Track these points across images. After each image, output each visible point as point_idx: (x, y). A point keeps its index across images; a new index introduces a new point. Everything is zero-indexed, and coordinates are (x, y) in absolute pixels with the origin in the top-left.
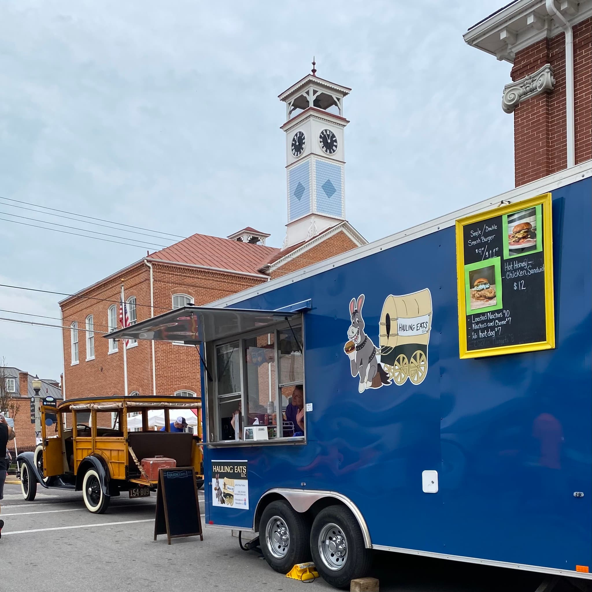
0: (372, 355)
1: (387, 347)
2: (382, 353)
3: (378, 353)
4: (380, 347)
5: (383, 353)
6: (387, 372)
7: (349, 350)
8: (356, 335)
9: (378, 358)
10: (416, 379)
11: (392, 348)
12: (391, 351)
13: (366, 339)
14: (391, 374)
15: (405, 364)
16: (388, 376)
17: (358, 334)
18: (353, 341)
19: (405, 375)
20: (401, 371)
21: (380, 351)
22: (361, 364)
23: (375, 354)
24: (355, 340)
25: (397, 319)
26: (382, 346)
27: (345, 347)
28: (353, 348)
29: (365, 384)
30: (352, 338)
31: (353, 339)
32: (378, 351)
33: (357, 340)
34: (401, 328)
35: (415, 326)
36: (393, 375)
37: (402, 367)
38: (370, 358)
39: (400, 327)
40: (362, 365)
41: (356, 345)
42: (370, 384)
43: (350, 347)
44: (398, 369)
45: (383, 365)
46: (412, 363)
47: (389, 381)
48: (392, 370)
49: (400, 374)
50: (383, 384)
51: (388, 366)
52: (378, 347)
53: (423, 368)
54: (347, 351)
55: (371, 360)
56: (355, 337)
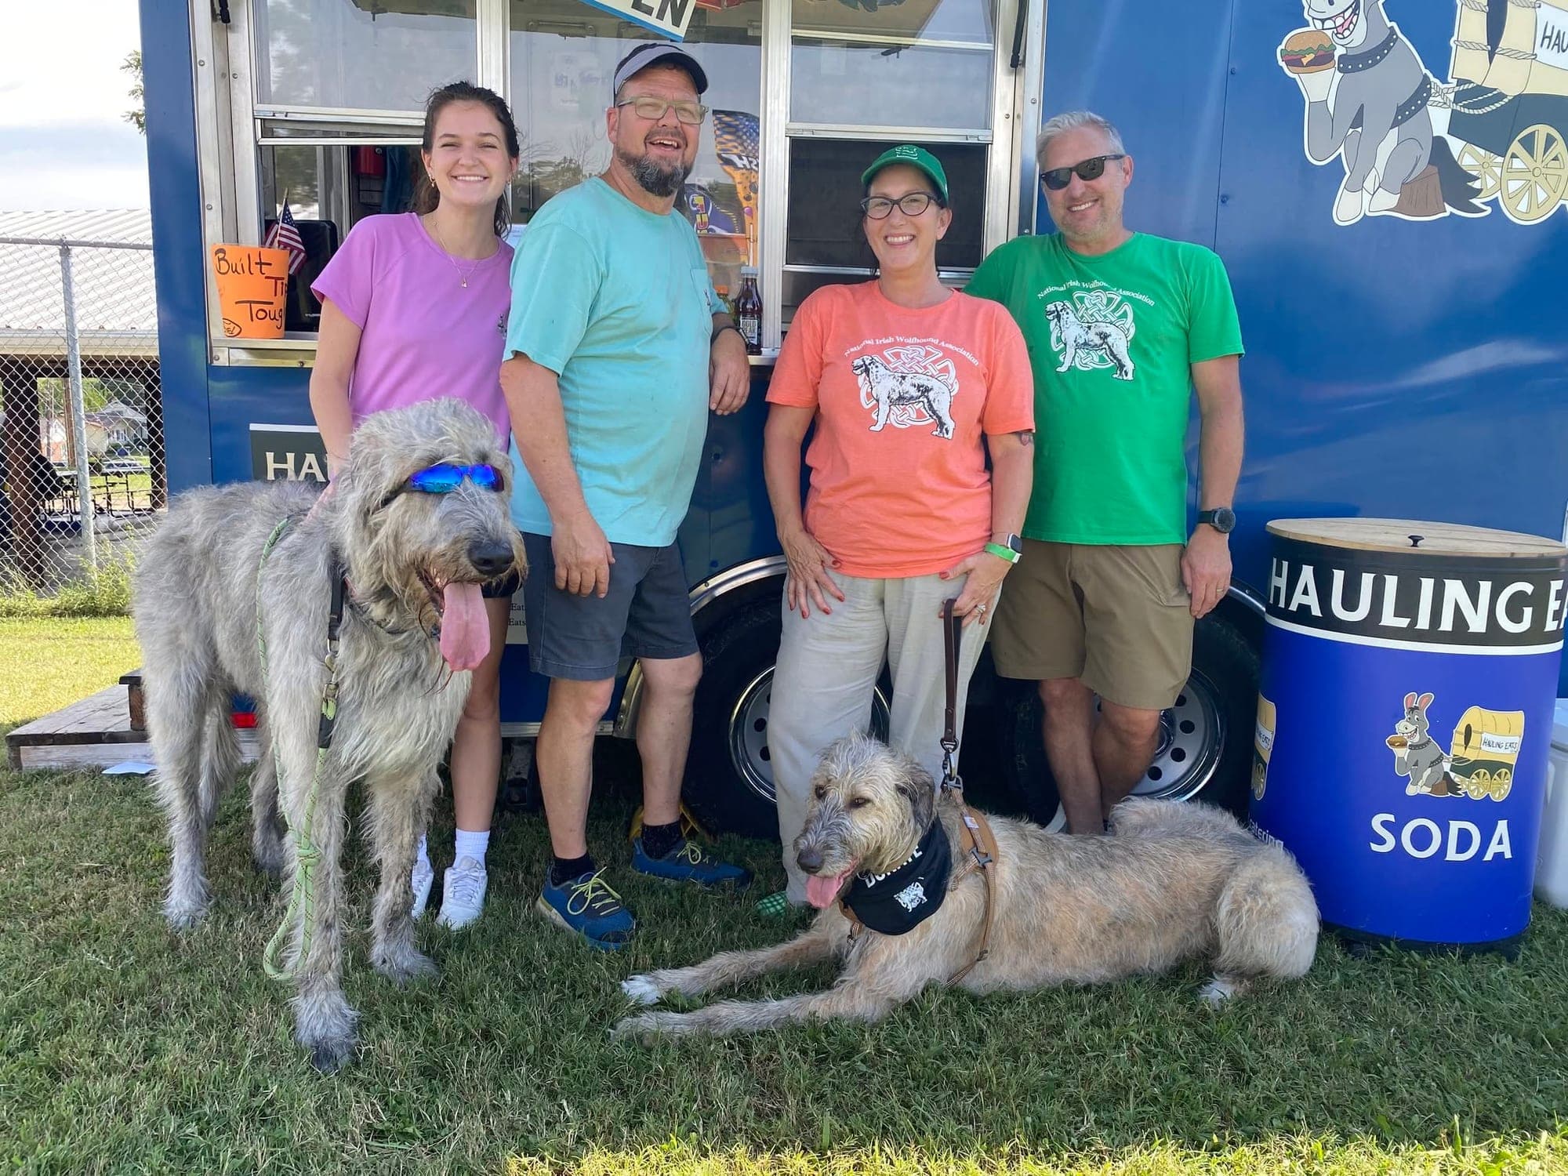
0: (1412, 100)
1: (1480, 90)
2: (1456, 101)
3: (1439, 99)
4: (1449, 79)
5: (1464, 106)
6: (1474, 173)
7: (1305, 61)
8: (1347, 15)
9: (1439, 119)
11: (1506, 96)
12: (1498, 105)
13: (1391, 37)
14: (1490, 182)
15: (1556, 159)
16: (1477, 185)
17: (1354, 13)
18: (1329, 33)
19: (1551, 193)
20: (1533, 179)
21: (1451, 97)
22: (1358, 122)
23: (1425, 101)
24: (1338, 31)
26: (1460, 82)
27: (1282, 47)
28: (1323, 59)
29: (1367, 197)
30: (1323, 21)
31: (1329, 24)
32: (1440, 93)
33: (1347, 33)
34: (1550, 38)
36: (1501, 185)
37: (1539, 164)
38: (1400, 110)
39: (1548, 33)
40: (1360, 129)
41: (1340, 51)
42: (1393, 200)
43: (1309, 51)
44: (1521, 171)
45: (1456, 145)
47: (1476, 201)
48: (1498, 171)
49: (1529, 188)
50: (1449, 209)
51: (1482, 152)
52: (1444, 81)
54: (1294, 61)
56: (1339, 21)
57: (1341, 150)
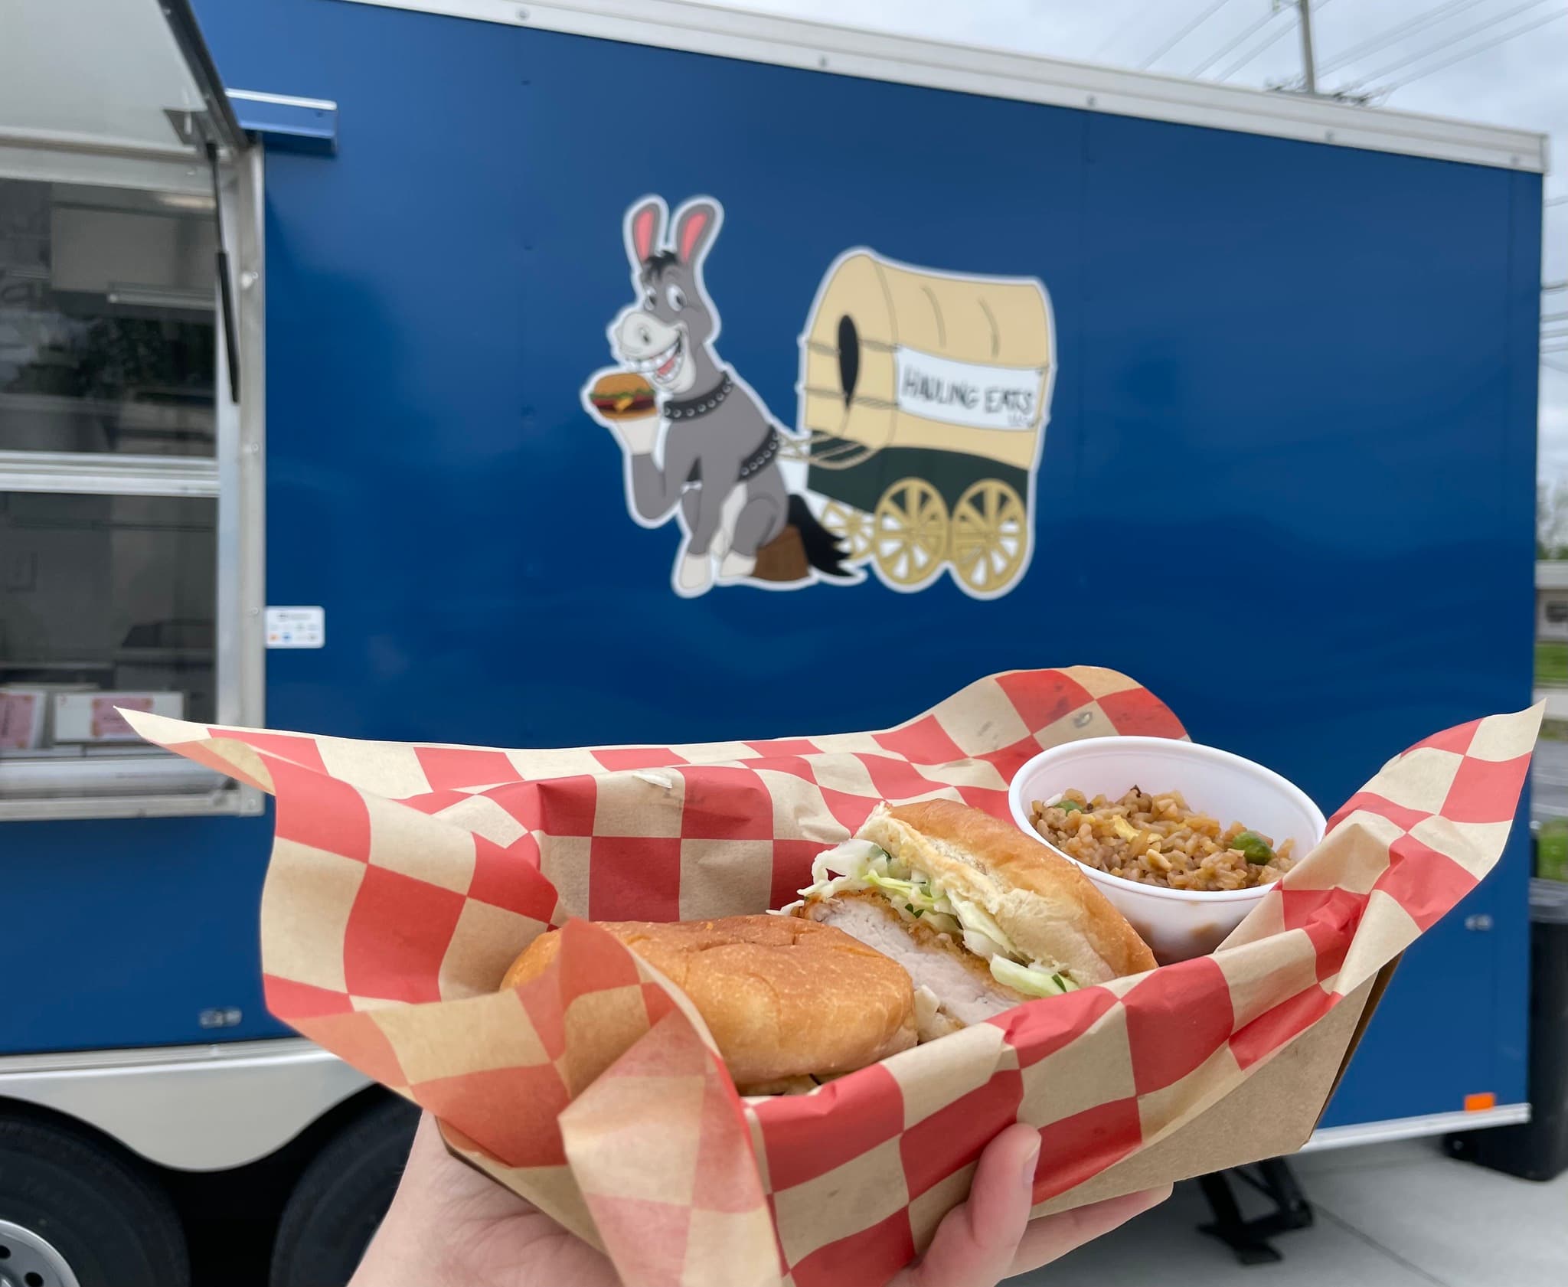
1: (837, 442)
10: (979, 575)
14: (861, 544)
23: (774, 453)
25: (893, 348)
26: (815, 433)
29: (714, 564)
32: (791, 444)
35: (981, 396)
38: (746, 463)
41: (662, 397)
42: (747, 565)
43: (625, 394)
46: (963, 518)
49: (906, 548)
53: (1011, 546)
55: (752, 473)
56: (660, 362)
57: (677, 510)
